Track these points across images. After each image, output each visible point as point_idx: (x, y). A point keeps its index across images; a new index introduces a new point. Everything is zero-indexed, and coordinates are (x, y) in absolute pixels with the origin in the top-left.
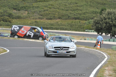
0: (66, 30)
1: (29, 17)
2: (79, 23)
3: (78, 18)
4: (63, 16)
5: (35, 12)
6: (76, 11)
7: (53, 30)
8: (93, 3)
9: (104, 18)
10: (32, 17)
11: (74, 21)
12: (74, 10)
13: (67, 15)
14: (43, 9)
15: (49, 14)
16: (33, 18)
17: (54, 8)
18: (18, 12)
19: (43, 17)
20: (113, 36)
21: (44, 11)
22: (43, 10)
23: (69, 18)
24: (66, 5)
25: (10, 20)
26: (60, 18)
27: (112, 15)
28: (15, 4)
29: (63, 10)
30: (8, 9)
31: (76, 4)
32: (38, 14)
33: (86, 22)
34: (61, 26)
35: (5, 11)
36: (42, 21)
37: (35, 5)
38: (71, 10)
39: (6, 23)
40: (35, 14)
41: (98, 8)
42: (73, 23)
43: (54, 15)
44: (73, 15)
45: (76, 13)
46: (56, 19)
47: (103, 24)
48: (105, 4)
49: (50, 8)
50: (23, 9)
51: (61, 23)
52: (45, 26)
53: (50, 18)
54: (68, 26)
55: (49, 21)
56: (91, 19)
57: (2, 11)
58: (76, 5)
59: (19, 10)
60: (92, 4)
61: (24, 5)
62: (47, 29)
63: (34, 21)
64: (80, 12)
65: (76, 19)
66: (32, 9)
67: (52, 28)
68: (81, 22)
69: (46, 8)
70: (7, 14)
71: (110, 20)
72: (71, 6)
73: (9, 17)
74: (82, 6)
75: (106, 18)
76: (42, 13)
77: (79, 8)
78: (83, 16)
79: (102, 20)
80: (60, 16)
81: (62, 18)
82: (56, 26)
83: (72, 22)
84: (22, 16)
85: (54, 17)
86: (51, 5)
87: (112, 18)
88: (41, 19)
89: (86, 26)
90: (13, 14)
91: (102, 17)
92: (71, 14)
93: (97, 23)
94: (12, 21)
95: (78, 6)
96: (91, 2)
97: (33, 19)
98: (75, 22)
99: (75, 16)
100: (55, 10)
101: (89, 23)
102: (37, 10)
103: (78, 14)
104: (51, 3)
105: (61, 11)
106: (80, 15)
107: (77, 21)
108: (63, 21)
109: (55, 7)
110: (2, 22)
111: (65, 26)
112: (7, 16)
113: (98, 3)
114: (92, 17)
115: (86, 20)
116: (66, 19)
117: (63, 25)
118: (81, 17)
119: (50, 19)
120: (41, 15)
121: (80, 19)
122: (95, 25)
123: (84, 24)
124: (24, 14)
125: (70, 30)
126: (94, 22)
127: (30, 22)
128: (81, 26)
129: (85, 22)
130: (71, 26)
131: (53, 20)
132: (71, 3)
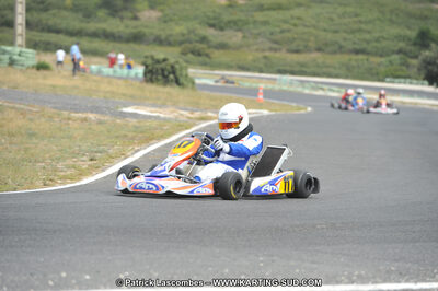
0: (337, 76)
1: (248, 46)
4: (326, 44)
5: (259, 34)
6: (358, 36)
8: (397, 15)
11: (354, 57)
12: (353, 32)
14: (279, 27)
15: (294, 39)
16: (255, 47)
17: (306, 26)
18: (220, 33)
21: (282, 32)
22: (278, 29)
23: (340, 49)
24: (332, 19)
26: (319, 50)
28: (211, 15)
29: (325, 30)
30: (198, 26)
31: (357, 15)
33: (383, 60)
35: (190, 32)
36: (277, 55)
37: (260, 16)
38: (345, 31)
39: (201, 59)
40: (260, 40)
41: (409, 28)
48: (426, 18)
49: (295, 25)
50: (231, 28)
52: (288, 68)
56: (393, 52)
57: (185, 31)
58: (356, 19)
59: (222, 29)
60: (394, 18)
61: (234, 18)
63: (260, 55)
64: (367, 36)
65: (357, 52)
66: (251, 26)
69: (285, 26)
70: (197, 39)
72: (346, 20)
74: (370, 22)
76: (278, 37)
77: (363, 26)
83: (350, 60)
85: (306, 47)
86: (299, 18)
88: (275, 50)
89: (383, 69)
90: (211, 38)
92: (345, 39)
94: (213, 56)
95: (360, 22)
96: (392, 12)
97: (257, 50)
100: (306, 30)
101: (390, 62)
102: (263, 29)
103: (364, 40)
104: (297, 12)
105: (323, 33)
107: (361, 57)
110: (190, 56)
111: (335, 68)
112: (197, 42)
113: (410, 15)
115: (381, 56)
116: (334, 52)
118: (369, 48)
119: (297, 51)
120: (276, 42)
121: (368, 53)
123: (379, 65)
125: (347, 77)
127: (250, 57)
128: (371, 69)
132: (343, 15)
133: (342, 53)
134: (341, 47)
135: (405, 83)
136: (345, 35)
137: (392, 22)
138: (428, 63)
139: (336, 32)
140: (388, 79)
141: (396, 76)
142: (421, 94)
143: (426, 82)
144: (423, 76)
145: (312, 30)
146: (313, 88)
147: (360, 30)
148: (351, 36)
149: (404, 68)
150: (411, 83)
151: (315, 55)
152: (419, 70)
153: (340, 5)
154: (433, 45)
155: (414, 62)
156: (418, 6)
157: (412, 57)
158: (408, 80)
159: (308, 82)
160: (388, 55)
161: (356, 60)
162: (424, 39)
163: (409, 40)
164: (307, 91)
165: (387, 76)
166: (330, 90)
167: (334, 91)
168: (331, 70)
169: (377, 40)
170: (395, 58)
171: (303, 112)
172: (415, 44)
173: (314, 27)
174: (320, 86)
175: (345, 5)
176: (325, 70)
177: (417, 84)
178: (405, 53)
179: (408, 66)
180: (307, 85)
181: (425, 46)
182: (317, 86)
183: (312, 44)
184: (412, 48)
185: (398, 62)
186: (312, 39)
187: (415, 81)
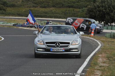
2: (72, 11)
3: (72, 7)
7: (47, 18)
9: (98, 6)
10: (26, 5)
13: (61, 3)
19: (37, 5)
20: (107, 24)
25: (4, 8)
27: (106, 3)
32: (33, 2)
34: (55, 15)
42: (67, 11)
43: (48, 4)
44: (67, 3)
45: (70, 2)
46: (51, 8)
51: (55, 12)
53: (44, 6)
54: (62, 14)
55: (43, 9)
62: (42, 17)
67: (46, 16)
68: (75, 10)
71: (103, 8)
73: (4, 5)
75: (99, 6)
78: (77, 5)
79: (96, 8)
80: (54, 4)
81: (56, 7)
82: (50, 15)
84: (16, 4)
87: (105, 6)
91: (96, 5)
93: (90, 11)
98: (69, 10)
99: (69, 4)
106: (74, 3)
108: (57, 9)
114: (85, 5)
117: (57, 14)
122: (89, 13)
124: (19, 3)
126: (88, 10)
130: (65, 14)
131: (47, 9)
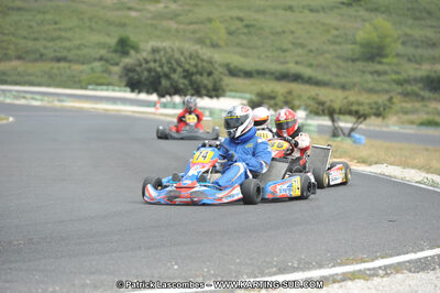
0: (39, 85)
4: (27, 52)
6: (58, 42)
8: (96, 22)
11: (56, 65)
12: (53, 39)
17: (4, 34)
23: (41, 57)
24: (31, 27)
26: (19, 58)
29: (25, 38)
31: (56, 23)
33: (85, 67)
38: (45, 39)
41: (109, 35)
47: (142, 71)
56: (95, 60)
58: (57, 26)
60: (93, 25)
64: (67, 44)
65: (59, 60)
72: (46, 28)
77: (63, 34)
83: (52, 68)
85: (5, 55)
92: (45, 48)
95: (60, 29)
96: (90, 19)
100: (4, 38)
101: (92, 69)
103: (64, 48)
105: (22, 41)
107: (62, 64)
109: (6, 31)
111: (37, 76)
113: (109, 23)
115: (83, 63)
116: (35, 61)
118: (70, 56)
121: (70, 61)
123: (81, 72)
125: (49, 86)
128: (74, 76)
129: (81, 67)
132: (42, 23)
133: (42, 61)
134: (42, 55)
135: (107, 90)
136: (45, 43)
137: (92, 29)
138: (128, 70)
139: (36, 39)
140: (90, 87)
141: (99, 84)
142: (124, 101)
143: (128, 89)
144: (124, 83)
145: (11, 37)
146: (16, 97)
147: (60, 38)
148: (51, 44)
149: (106, 75)
150: (114, 90)
151: (15, 63)
152: (121, 77)
153: (39, 12)
154: (132, 52)
155: (116, 69)
156: (116, 13)
157: (113, 65)
158: (111, 87)
159: (10, 91)
160: (89, 62)
161: (58, 68)
162: (124, 46)
163: (110, 47)
164: (8, 101)
165: (90, 84)
166: (33, 99)
167: (36, 100)
168: (32, 78)
169: (78, 48)
170: (97, 65)
171: (4, 122)
172: (115, 51)
173: (13, 35)
174: (22, 95)
175: (44, 13)
176: (27, 78)
177: (120, 91)
178: (107, 61)
179: (110, 73)
180: (8, 94)
181: (125, 53)
182: (19, 95)
183: (11, 52)
184: (114, 55)
185: (100, 69)
186: (12, 47)
187: (117, 88)
